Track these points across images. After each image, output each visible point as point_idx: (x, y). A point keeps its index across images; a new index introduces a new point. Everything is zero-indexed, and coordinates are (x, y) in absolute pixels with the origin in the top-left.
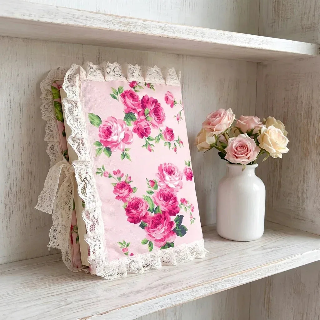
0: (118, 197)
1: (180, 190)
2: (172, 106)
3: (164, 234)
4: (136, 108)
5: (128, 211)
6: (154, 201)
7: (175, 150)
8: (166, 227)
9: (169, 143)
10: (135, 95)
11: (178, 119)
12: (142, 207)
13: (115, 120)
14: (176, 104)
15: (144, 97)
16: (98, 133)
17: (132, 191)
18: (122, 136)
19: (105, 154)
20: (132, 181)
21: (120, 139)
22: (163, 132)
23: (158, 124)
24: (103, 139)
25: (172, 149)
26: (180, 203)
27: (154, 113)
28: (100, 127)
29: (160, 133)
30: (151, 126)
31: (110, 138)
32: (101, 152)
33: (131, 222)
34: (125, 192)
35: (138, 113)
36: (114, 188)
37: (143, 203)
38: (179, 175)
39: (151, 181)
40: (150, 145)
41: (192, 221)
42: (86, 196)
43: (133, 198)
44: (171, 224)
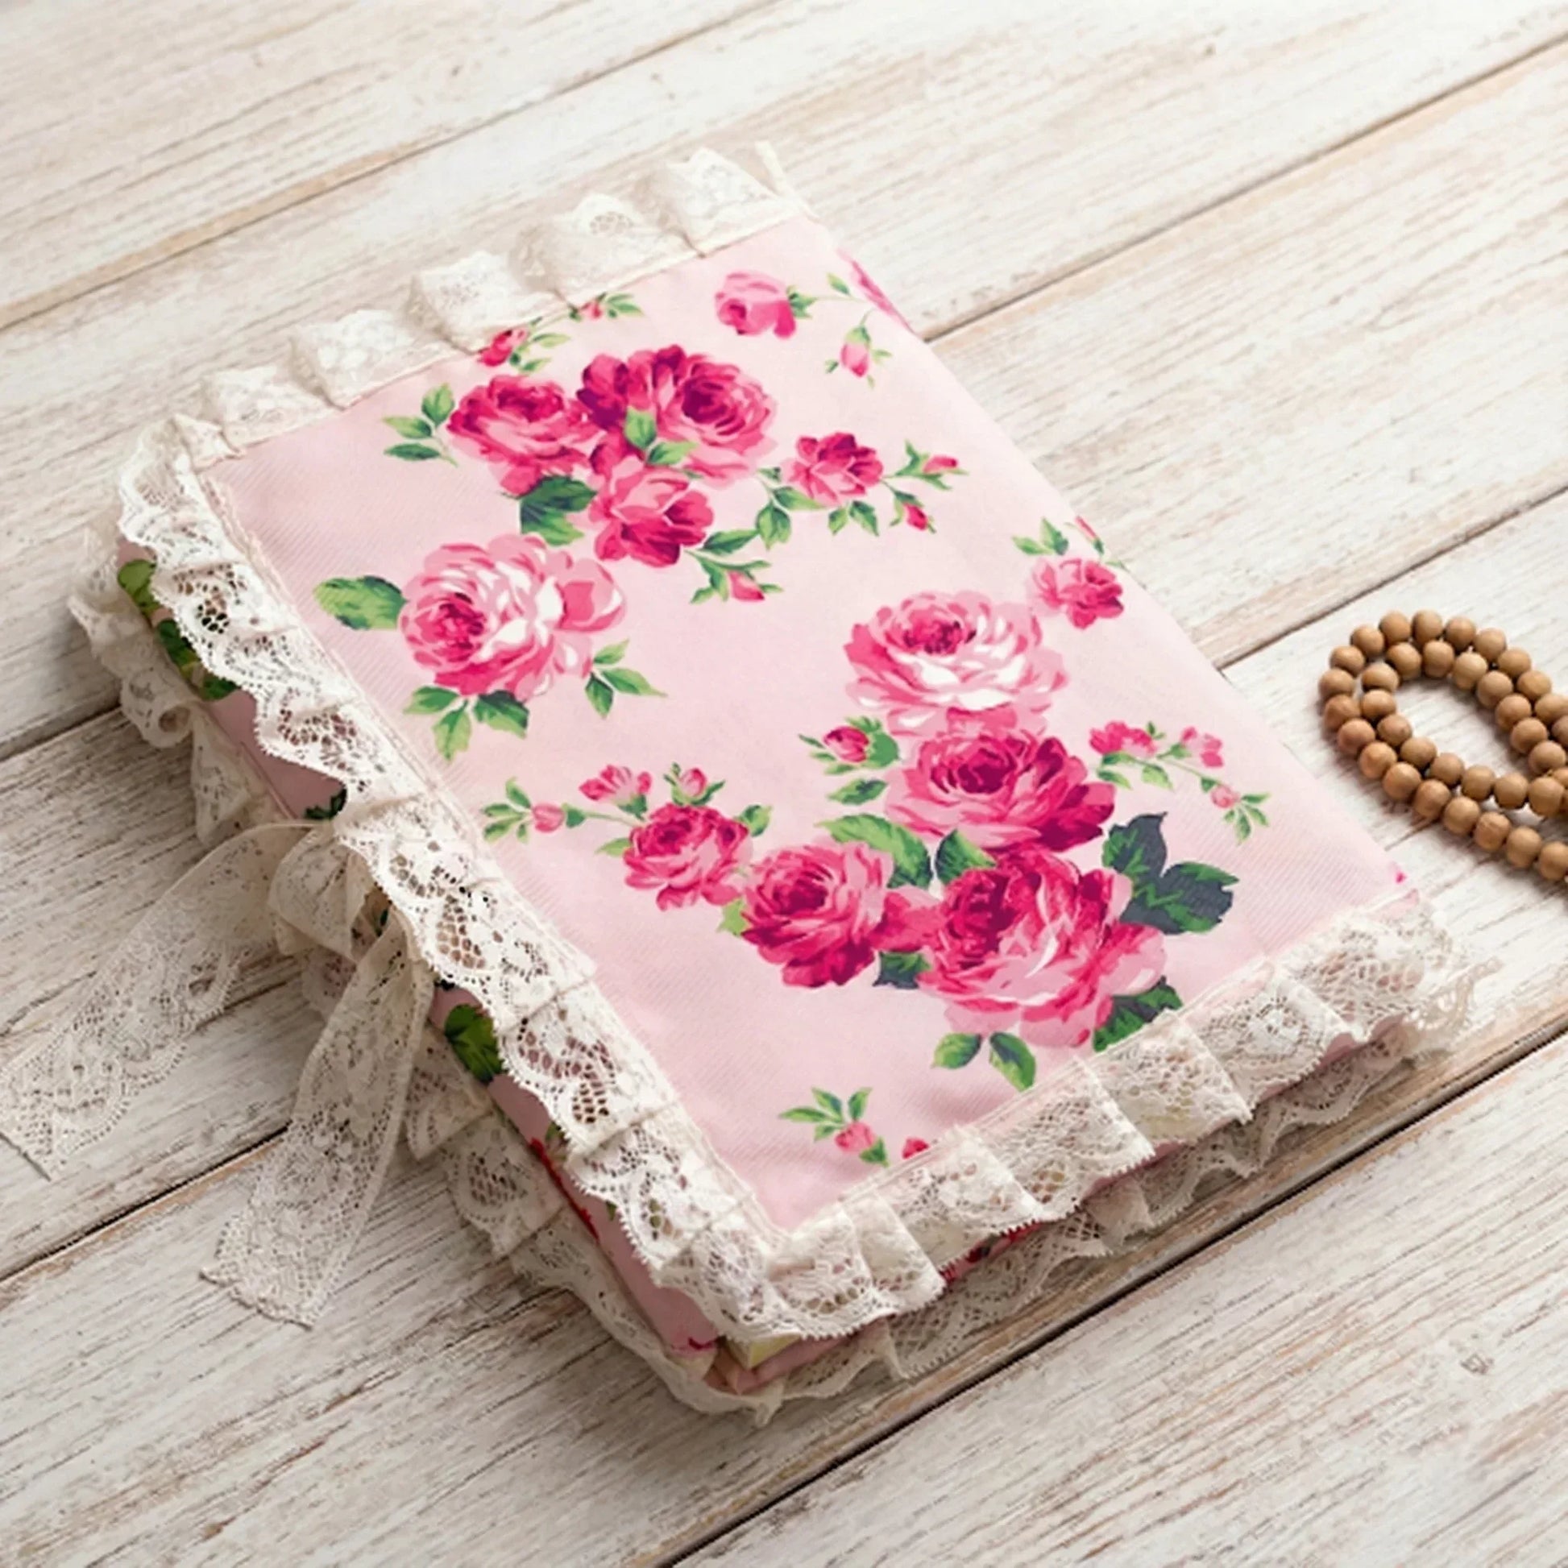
0: (671, 895)
1: (1058, 699)
2: (785, 328)
3: (1068, 965)
4: (566, 441)
5: (765, 935)
6: (907, 819)
7: (919, 520)
8: (1066, 921)
9: (857, 505)
10: (533, 389)
11: (859, 370)
12: (844, 880)
13: (476, 555)
14: (808, 310)
15: (587, 374)
16: (407, 652)
17: (745, 831)
18: (550, 605)
19: (494, 727)
20: (719, 786)
21: (546, 623)
22: (787, 473)
23: (741, 453)
24: (448, 667)
25: (895, 523)
26: (1092, 760)
27: (690, 410)
28: (405, 620)
29: (775, 485)
30: (696, 485)
31: (479, 646)
32: (468, 732)
33: (816, 983)
34: (702, 854)
35: (596, 461)
36: (629, 863)
37: (839, 860)
38: (1010, 627)
39: (836, 735)
40: (742, 570)
41: (1244, 820)
42: (481, 965)
43: (768, 860)
44: (1091, 891)
